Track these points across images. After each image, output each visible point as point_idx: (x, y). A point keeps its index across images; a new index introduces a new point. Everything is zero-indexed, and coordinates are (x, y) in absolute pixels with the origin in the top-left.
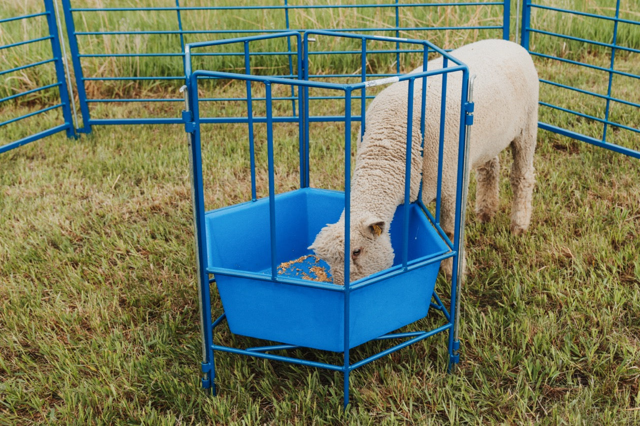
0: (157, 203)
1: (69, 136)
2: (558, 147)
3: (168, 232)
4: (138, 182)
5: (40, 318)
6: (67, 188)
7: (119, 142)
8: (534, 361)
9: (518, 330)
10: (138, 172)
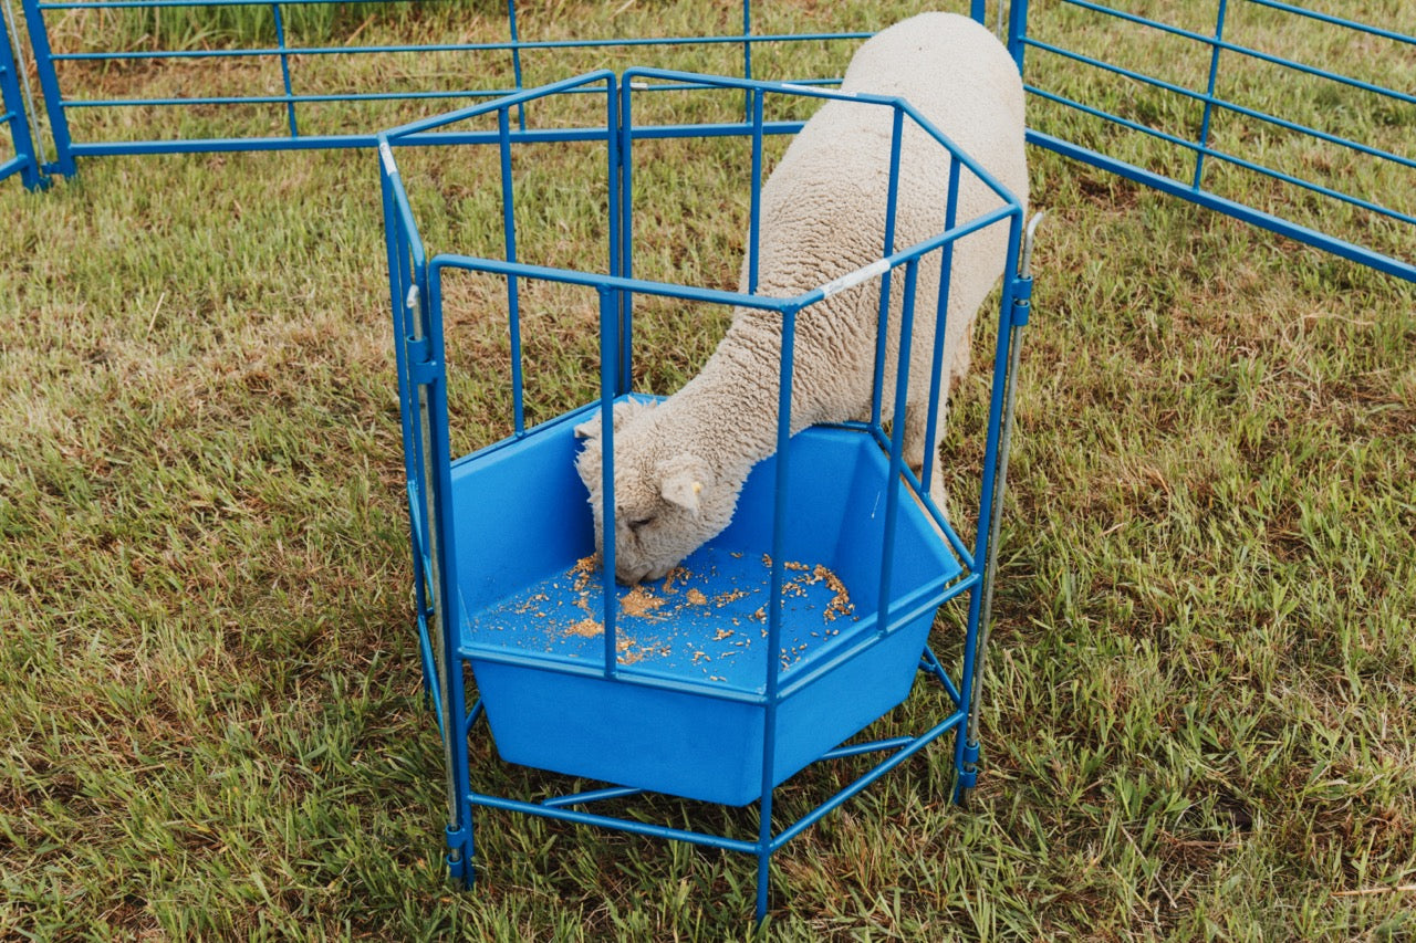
0: (258, 366)
1: (26, 183)
2: (1091, 189)
3: (297, 450)
4: (206, 309)
5: (62, 697)
6: (51, 330)
7: (143, 197)
8: (1132, 776)
9: (1087, 694)
10: (202, 283)
